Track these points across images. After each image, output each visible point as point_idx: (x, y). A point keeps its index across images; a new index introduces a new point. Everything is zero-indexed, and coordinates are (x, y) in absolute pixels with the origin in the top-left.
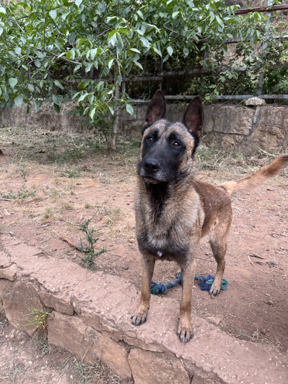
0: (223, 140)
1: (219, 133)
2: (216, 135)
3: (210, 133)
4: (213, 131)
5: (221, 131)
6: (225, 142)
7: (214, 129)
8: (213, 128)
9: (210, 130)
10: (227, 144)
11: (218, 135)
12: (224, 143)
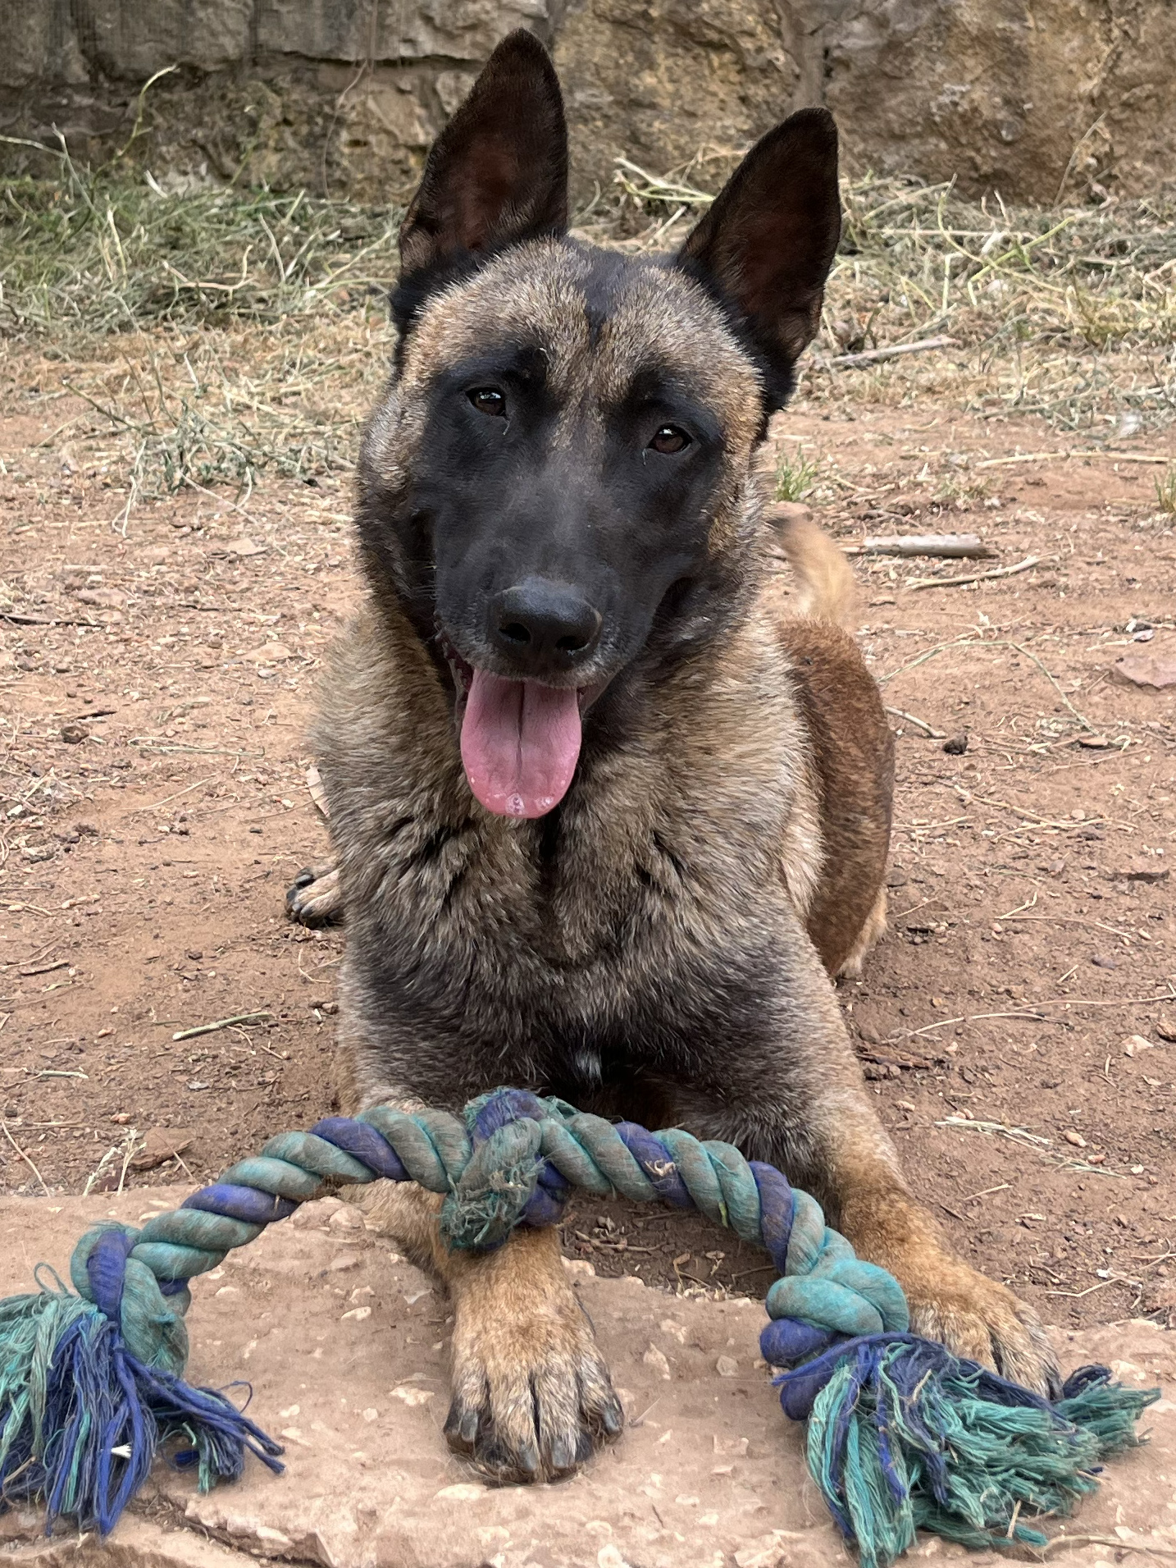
0: (340, 122)
1: (306, 62)
2: (284, 82)
3: (232, 67)
4: (257, 56)
5: (321, 43)
6: (358, 134)
7: (263, 34)
8: (253, 25)
9: (231, 47)
10: (380, 147)
11: (297, 81)
12: (355, 143)
